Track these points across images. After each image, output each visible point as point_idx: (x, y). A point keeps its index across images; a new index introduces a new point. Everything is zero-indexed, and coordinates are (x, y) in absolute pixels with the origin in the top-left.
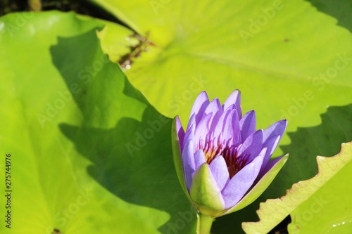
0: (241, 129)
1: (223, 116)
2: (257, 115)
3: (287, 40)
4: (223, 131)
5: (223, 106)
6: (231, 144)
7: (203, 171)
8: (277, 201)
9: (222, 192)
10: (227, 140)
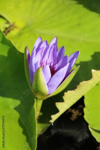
0: (57, 57)
1: (49, 50)
2: (65, 49)
3: (79, 25)
4: (48, 58)
5: (49, 45)
6: (52, 64)
7: (39, 71)
8: (72, 92)
9: (48, 84)
10: (50, 62)
